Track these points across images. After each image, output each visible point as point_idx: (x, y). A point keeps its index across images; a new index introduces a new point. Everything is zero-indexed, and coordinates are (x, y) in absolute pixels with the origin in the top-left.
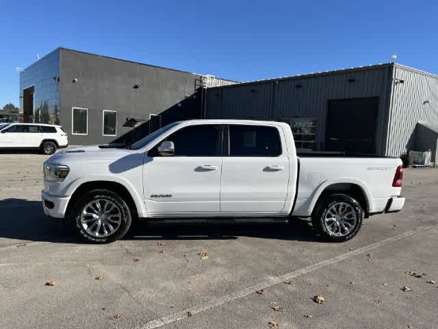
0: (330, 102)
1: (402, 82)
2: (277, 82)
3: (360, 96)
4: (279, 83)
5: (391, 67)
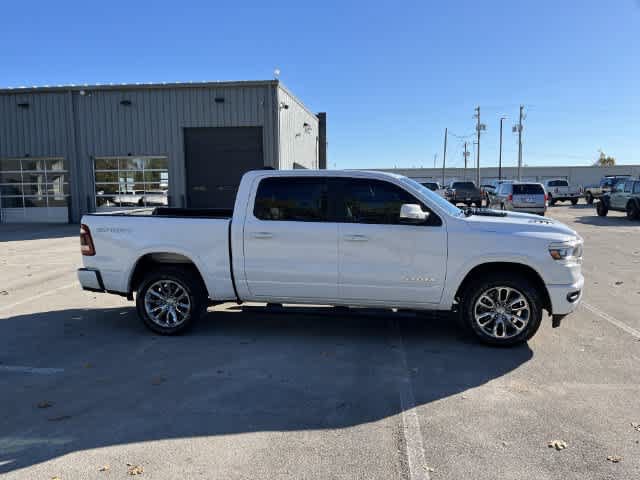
1: (286, 107)
2: (82, 93)
3: (235, 124)
4: (85, 95)
5: (274, 85)
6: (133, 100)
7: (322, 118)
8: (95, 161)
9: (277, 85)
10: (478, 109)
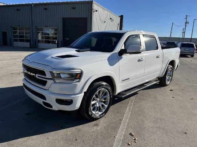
0: (64, 19)
1: (96, 11)
2: (33, 5)
3: (78, 17)
4: (34, 6)
5: (91, 3)
6: (48, 8)
7: (122, 17)
8: (38, 28)
9: (92, 3)
10: (187, 16)
